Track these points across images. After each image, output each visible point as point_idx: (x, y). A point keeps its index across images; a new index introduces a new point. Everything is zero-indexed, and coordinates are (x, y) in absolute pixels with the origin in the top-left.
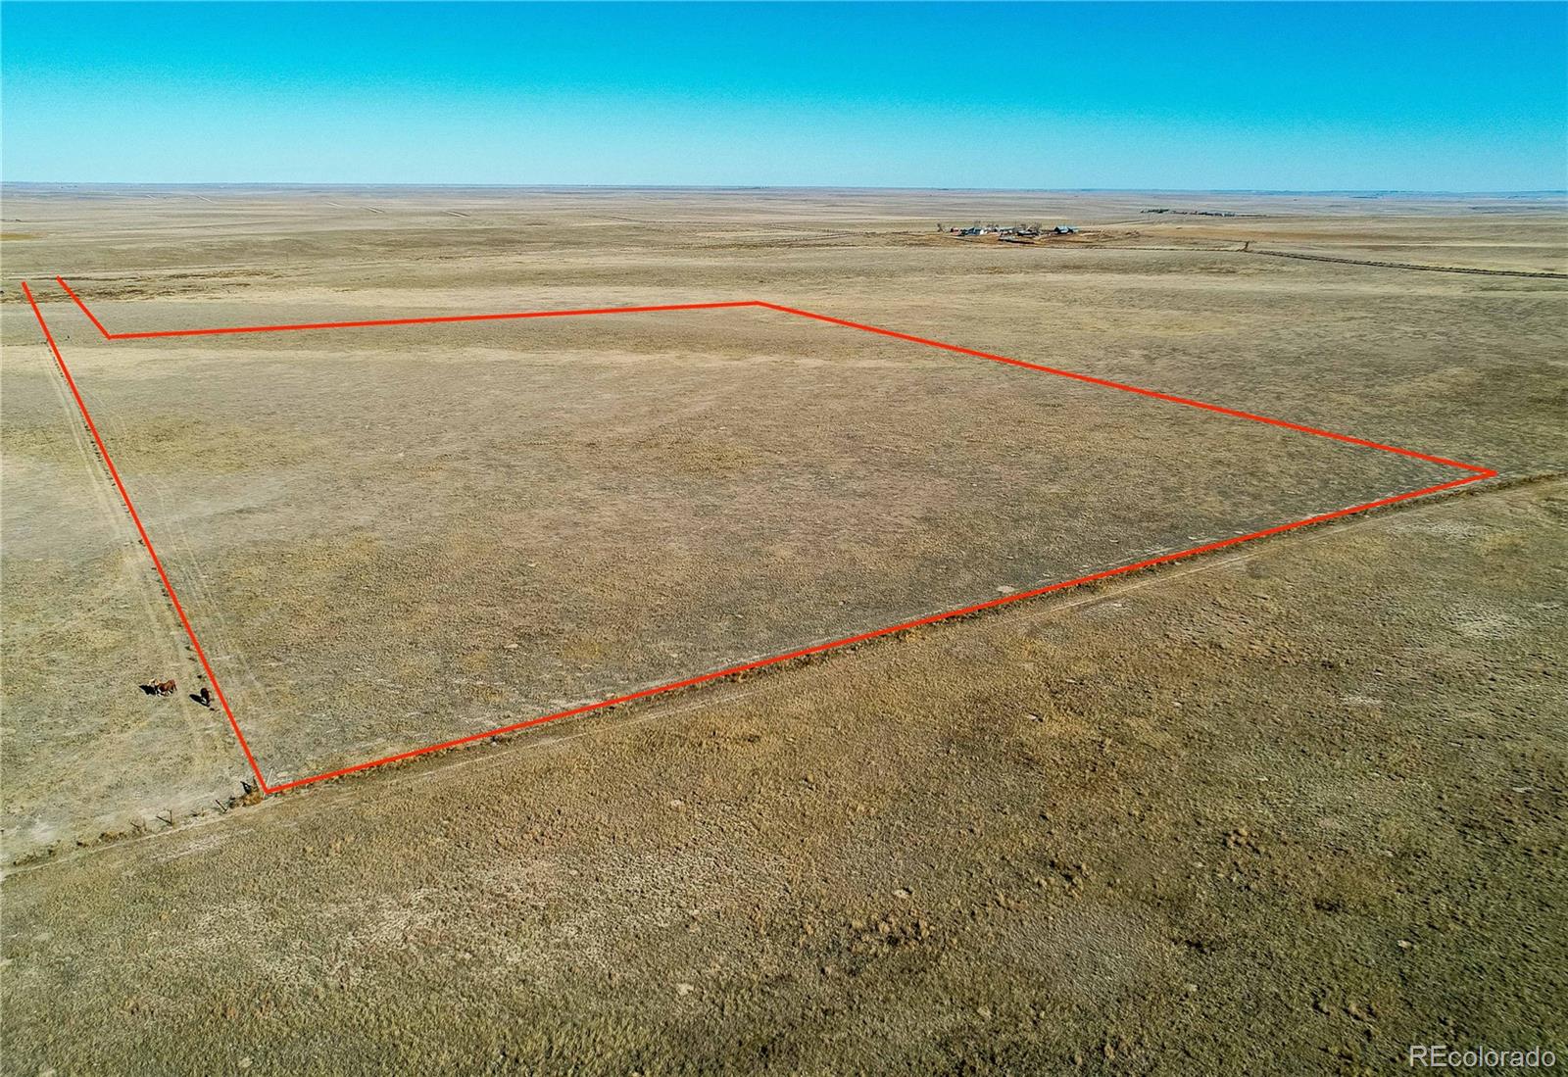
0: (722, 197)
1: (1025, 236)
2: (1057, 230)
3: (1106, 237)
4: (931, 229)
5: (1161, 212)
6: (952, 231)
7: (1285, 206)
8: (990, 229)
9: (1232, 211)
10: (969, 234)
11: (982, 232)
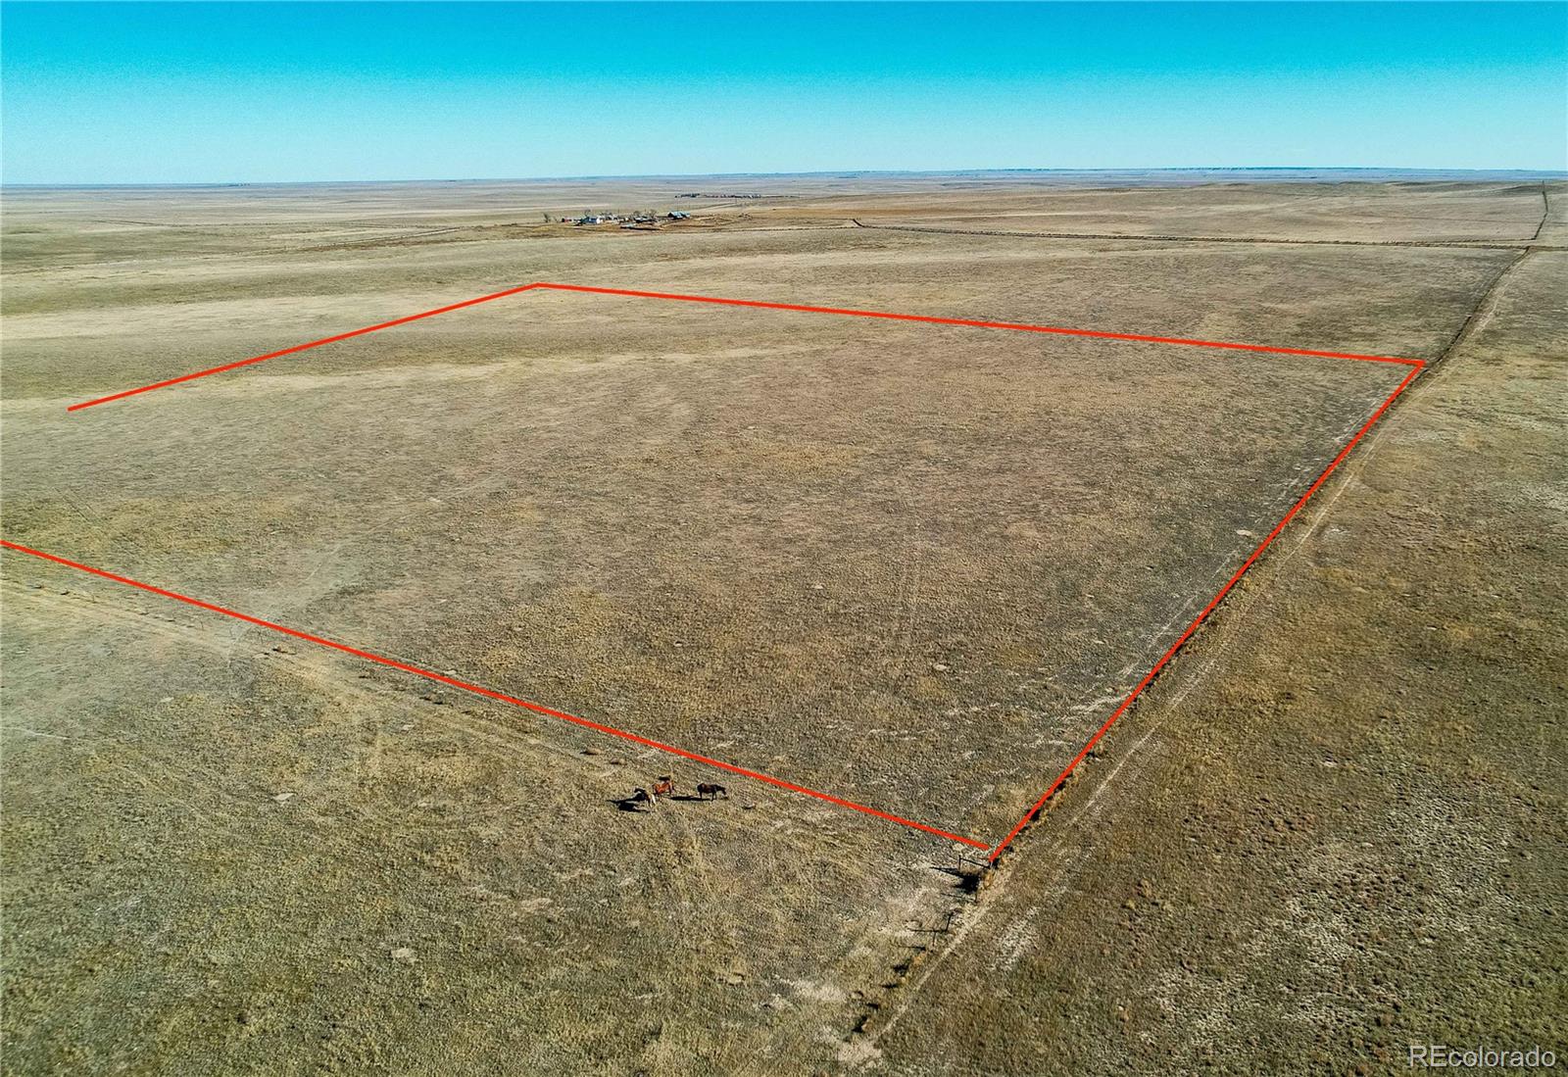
0: (207, 196)
1: (644, 223)
2: (670, 215)
3: (723, 220)
4: (537, 220)
5: (694, 196)
6: (563, 220)
7: (789, 187)
8: (604, 217)
9: (758, 193)
10: (586, 222)
11: (598, 221)
